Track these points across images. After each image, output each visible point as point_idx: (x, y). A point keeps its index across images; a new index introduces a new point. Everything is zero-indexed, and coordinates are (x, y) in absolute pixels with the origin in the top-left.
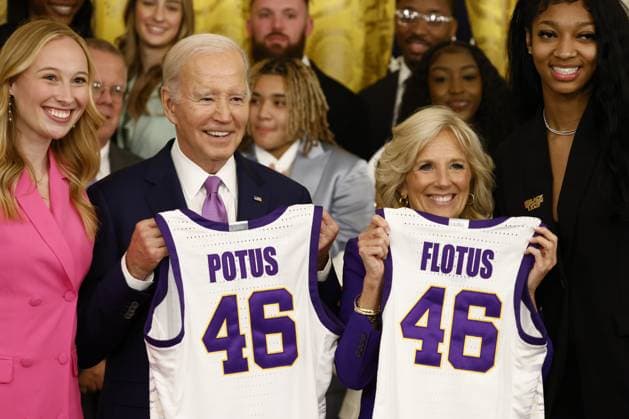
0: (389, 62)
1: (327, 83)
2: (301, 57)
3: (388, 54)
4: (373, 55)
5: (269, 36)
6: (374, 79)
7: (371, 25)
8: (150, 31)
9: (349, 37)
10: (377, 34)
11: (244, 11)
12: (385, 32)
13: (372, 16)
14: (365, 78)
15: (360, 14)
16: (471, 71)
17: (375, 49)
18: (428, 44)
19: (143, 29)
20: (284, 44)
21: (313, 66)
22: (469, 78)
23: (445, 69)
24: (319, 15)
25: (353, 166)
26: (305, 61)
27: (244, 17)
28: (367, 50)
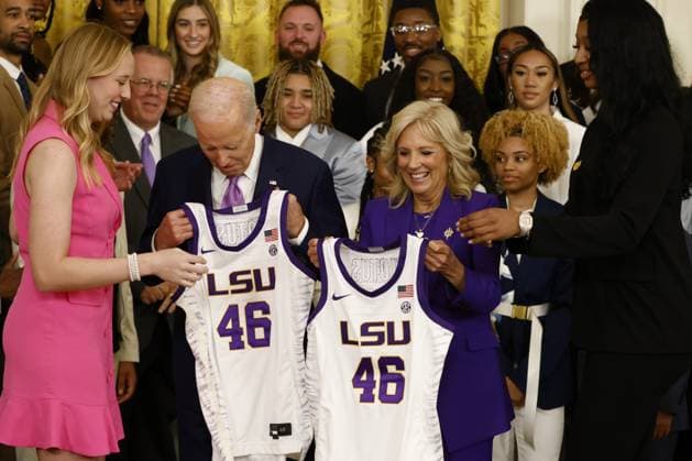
0: (381, 64)
1: (335, 80)
2: (316, 61)
3: (380, 58)
4: (369, 60)
5: (292, 43)
6: (369, 78)
7: (367, 36)
8: (189, 46)
9: (350, 46)
10: (371, 44)
11: (271, 25)
12: (378, 42)
13: (368, 29)
14: (363, 76)
15: (359, 28)
16: (448, 75)
17: (370, 55)
18: (420, 47)
19: (183, 44)
20: (304, 50)
21: (325, 67)
22: (446, 80)
23: (428, 72)
24: (329, 28)
25: (349, 147)
26: (319, 64)
27: (271, 30)
28: (364, 55)
